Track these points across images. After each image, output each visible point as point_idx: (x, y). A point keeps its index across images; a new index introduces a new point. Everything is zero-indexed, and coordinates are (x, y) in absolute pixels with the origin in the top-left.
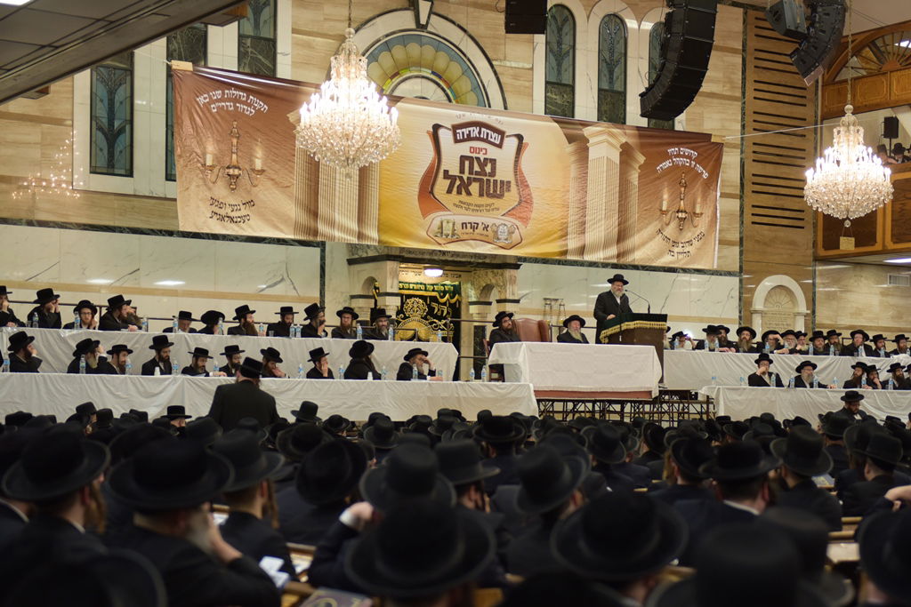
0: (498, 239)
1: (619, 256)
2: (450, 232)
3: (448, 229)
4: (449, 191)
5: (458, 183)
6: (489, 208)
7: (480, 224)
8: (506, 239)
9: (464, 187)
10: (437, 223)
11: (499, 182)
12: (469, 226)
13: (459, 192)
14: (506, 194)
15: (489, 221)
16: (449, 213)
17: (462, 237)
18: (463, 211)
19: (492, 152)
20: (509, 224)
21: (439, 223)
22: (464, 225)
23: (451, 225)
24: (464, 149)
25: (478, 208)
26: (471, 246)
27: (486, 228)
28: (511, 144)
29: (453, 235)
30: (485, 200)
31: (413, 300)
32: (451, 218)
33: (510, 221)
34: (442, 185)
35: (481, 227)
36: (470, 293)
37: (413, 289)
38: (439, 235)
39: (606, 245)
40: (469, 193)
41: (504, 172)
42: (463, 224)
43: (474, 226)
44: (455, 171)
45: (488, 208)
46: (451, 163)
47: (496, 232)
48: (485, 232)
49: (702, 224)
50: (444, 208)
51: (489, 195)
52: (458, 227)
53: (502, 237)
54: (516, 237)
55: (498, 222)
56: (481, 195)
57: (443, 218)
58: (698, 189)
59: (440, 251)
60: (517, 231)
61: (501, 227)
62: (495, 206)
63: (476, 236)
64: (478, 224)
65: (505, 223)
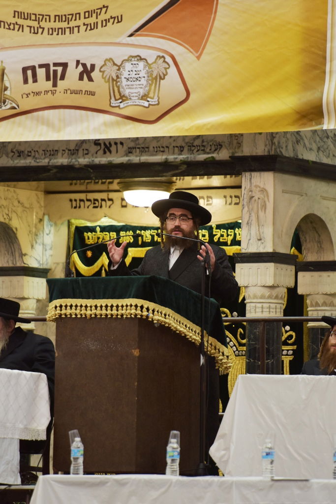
0: (123, 98)
6: (95, 20)
7: (72, 66)
8: (144, 97)
12: (41, 73)
17: (25, 105)
18: (26, 36)
20: (151, 57)
22: (29, 72)
25: (65, 24)
26: (48, 123)
27: (87, 72)
29: (2, 101)
33: (152, 45)
35: (73, 72)
42: (25, 70)
43: (55, 72)
45: (92, 20)
47: (116, 80)
48: (85, 84)
52: (14, 78)
53: (133, 90)
55: (119, 54)
59: (97, 142)
60: (173, 70)
61: (128, 66)
62: (112, 12)
63: (60, 98)
64: (65, 66)
65: (143, 53)
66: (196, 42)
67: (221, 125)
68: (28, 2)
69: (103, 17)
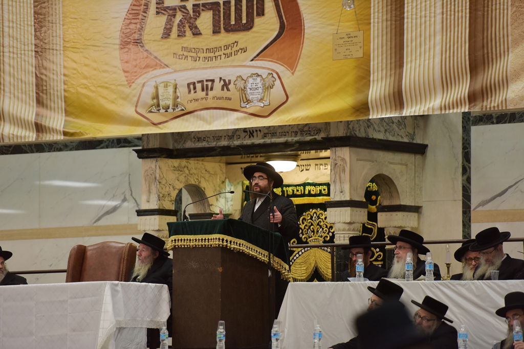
0: (248, 101)
1: (473, 98)
2: (170, 103)
3: (166, 98)
4: (167, 34)
5: (179, 16)
6: (230, 51)
7: (217, 81)
8: (261, 100)
9: (189, 22)
10: (149, 90)
11: (245, 2)
12: (199, 86)
13: (181, 35)
14: (257, 21)
15: (229, 73)
16: (167, 70)
17: (190, 107)
18: (190, 63)
20: (264, 73)
21: (153, 90)
22: (192, 86)
23: (171, 90)
25: (212, 54)
27: (226, 85)
29: (176, 105)
30: (225, 38)
32: (171, 78)
33: (266, 66)
35: (218, 85)
38: (154, 109)
39: (447, 82)
40: (197, 33)
42: (189, 85)
43: (207, 86)
45: (228, 51)
47: (243, 90)
48: (226, 94)
50: (159, 64)
51: (229, 29)
52: (182, 91)
53: (254, 96)
54: (277, 93)
55: (245, 72)
56: (216, 31)
57: (159, 80)
59: (245, 130)
60: (278, 82)
61: (251, 80)
62: (240, 46)
63: (210, 102)
64: (213, 81)
65: (260, 71)
66: (291, 63)
67: (307, 117)
68: (190, 40)
69: (235, 49)
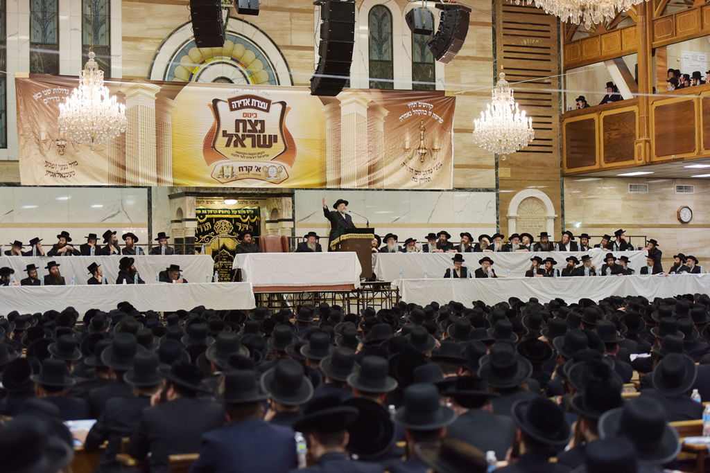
0: (269, 177)
1: (370, 184)
2: (230, 175)
3: (228, 172)
4: (228, 145)
5: (234, 139)
6: (260, 155)
7: (254, 167)
8: (276, 177)
9: (240, 142)
10: (219, 168)
11: (267, 136)
12: (244, 169)
13: (236, 145)
14: (274, 144)
15: (260, 164)
16: (228, 160)
17: (240, 177)
18: (240, 158)
19: (261, 116)
20: (278, 166)
21: (221, 168)
22: (241, 168)
23: (230, 169)
24: (239, 115)
25: (252, 156)
26: (246, 182)
27: (258, 169)
28: (276, 109)
29: (232, 176)
30: (257, 150)
31: (221, 221)
32: (230, 164)
33: (278, 163)
34: (221, 141)
35: (254, 169)
36: (266, 214)
37: (221, 214)
38: (221, 176)
39: (359, 176)
40: (243, 146)
41: (272, 128)
42: (239, 168)
43: (249, 169)
44: (232, 130)
45: (259, 155)
46: (228, 124)
47: (267, 172)
48: (258, 172)
49: (440, 157)
50: (223, 157)
51: (260, 146)
52: (236, 170)
53: (272, 175)
54: (283, 175)
55: (268, 165)
56: (253, 146)
57: (224, 164)
58: (435, 132)
60: (284, 170)
61: (271, 168)
62: (266, 153)
63: (250, 176)
64: (252, 167)
65: (274, 165)
66: (291, 163)
68: (239, 148)
69: (263, 154)
